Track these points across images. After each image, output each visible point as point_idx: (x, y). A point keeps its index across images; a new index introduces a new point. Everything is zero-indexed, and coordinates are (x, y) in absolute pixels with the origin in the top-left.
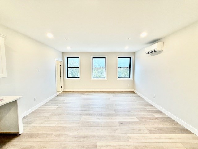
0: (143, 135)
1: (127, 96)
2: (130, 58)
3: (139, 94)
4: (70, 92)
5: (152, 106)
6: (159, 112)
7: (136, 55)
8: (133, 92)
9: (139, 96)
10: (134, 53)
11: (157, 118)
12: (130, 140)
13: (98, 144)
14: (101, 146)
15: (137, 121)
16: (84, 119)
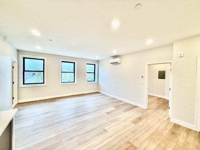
0: (123, 114)
1: (97, 96)
2: (95, 65)
3: (103, 93)
4: (31, 103)
5: (116, 99)
6: (121, 101)
7: (100, 63)
8: (98, 93)
9: (104, 95)
10: (98, 61)
11: (122, 105)
12: (119, 119)
13: (106, 128)
14: (109, 129)
15: (115, 109)
16: (79, 120)
